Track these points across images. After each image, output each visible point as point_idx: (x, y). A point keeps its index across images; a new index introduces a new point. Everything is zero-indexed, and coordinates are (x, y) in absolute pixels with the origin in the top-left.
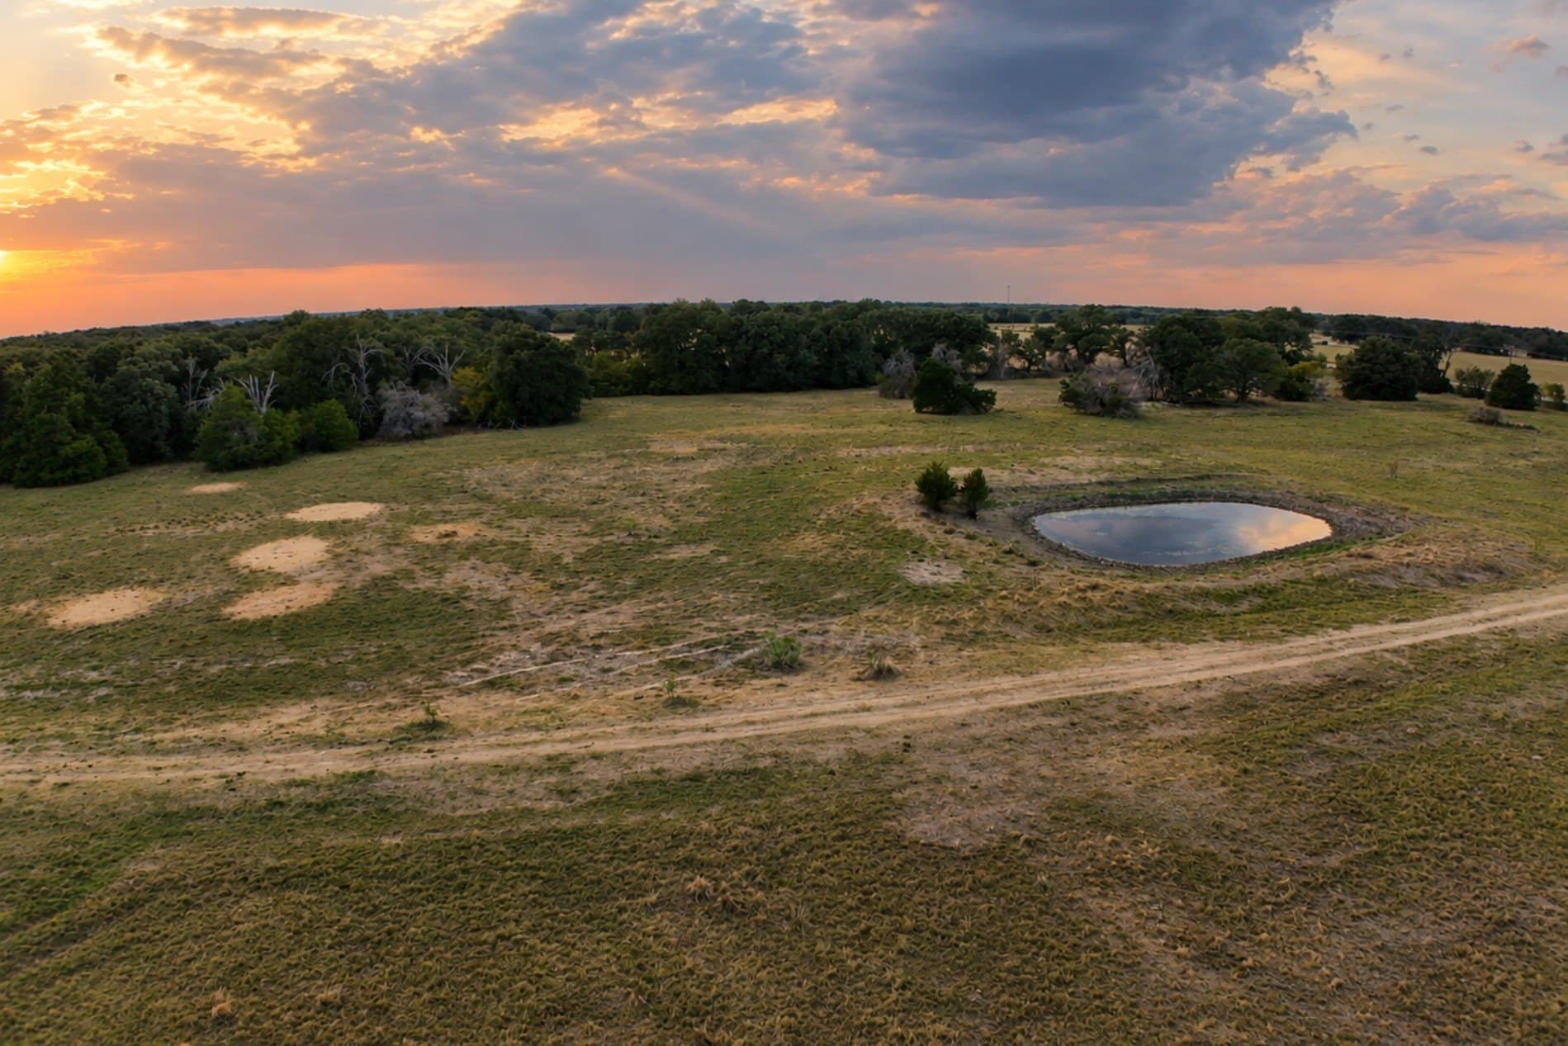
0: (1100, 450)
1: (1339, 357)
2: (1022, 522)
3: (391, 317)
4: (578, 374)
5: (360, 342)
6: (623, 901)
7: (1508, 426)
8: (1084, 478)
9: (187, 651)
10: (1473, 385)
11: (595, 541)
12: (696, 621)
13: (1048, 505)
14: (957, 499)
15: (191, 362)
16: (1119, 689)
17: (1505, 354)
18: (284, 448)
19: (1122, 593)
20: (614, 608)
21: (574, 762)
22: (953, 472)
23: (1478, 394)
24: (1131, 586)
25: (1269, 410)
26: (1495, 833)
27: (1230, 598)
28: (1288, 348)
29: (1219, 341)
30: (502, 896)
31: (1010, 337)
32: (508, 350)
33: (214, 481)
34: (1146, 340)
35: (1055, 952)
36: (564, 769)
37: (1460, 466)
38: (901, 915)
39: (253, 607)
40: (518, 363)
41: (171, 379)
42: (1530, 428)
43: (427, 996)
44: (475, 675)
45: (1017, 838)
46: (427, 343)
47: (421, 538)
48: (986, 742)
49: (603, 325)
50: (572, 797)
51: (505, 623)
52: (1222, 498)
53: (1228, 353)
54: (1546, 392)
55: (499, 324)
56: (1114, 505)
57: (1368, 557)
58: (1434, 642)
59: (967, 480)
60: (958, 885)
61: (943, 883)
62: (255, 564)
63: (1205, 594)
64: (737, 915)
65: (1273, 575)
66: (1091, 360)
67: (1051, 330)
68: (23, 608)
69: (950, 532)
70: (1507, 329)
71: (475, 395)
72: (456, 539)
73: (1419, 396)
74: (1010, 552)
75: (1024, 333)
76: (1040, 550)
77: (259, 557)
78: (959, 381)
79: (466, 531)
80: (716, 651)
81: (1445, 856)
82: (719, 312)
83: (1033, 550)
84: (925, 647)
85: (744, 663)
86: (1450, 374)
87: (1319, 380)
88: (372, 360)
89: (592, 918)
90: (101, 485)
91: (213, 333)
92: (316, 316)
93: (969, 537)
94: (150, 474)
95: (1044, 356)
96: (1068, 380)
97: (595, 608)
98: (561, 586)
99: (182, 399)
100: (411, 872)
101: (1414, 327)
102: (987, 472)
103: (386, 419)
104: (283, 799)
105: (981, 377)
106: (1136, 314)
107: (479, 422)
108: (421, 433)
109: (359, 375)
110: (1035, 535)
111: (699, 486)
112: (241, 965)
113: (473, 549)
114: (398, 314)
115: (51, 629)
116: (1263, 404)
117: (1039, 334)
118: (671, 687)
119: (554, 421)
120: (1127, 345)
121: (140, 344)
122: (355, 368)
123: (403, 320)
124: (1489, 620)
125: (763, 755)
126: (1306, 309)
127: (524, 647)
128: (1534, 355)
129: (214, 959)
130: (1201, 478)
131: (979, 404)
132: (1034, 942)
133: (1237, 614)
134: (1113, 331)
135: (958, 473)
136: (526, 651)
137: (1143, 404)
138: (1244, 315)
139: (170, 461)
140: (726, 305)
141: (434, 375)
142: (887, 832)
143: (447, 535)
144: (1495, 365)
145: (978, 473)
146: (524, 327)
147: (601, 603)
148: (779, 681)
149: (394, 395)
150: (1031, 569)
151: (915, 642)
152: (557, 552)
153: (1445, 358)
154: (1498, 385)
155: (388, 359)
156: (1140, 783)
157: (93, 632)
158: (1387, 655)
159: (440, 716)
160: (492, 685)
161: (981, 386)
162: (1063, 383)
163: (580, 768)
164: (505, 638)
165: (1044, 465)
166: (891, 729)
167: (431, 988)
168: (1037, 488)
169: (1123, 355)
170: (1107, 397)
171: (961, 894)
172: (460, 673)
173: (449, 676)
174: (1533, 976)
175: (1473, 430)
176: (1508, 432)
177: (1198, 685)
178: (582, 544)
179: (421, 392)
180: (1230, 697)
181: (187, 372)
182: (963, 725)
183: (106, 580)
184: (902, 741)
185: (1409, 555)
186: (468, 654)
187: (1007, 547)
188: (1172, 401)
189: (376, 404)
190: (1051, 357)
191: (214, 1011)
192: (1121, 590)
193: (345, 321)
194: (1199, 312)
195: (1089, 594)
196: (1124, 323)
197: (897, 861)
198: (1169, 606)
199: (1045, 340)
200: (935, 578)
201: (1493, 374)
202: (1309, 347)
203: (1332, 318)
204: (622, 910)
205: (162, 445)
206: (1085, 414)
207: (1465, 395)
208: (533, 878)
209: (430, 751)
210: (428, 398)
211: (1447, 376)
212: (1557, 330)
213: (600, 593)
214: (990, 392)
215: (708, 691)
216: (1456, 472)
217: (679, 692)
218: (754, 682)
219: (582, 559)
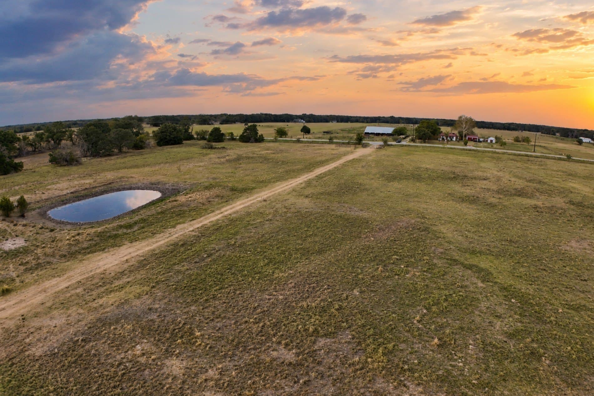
0: (68, 180)
1: (153, 132)
2: (43, 215)
7: (215, 148)
8: (65, 192)
10: (202, 136)
13: (53, 205)
14: (16, 210)
16: (98, 271)
17: (212, 124)
19: (90, 234)
22: (12, 199)
23: (203, 138)
24: (93, 230)
25: (132, 154)
26: (243, 280)
27: (129, 226)
28: (135, 131)
29: (110, 130)
31: (25, 138)
34: (80, 133)
35: (109, 377)
37: (201, 164)
38: (47, 386)
42: (224, 148)
45: (78, 340)
48: (54, 307)
52: (118, 190)
53: (112, 134)
54: (227, 135)
56: (79, 200)
57: (176, 201)
58: (205, 225)
59: (18, 201)
60: (64, 366)
61: (57, 368)
63: (121, 227)
65: (144, 214)
66: (59, 144)
67: (42, 134)
69: (15, 225)
70: (211, 116)
73: (184, 142)
74: (42, 228)
75: (31, 136)
76: (54, 224)
78: (8, 160)
81: (229, 293)
83: (50, 225)
84: (18, 277)
86: (193, 133)
87: (148, 141)
93: (24, 225)
95: (41, 144)
96: (51, 153)
101: (179, 118)
102: (26, 197)
105: (16, 157)
106: (75, 123)
110: (50, 219)
116: (128, 152)
117: (37, 136)
120: (73, 136)
124: (222, 213)
126: (139, 116)
128: (221, 123)
130: (110, 184)
131: (17, 168)
132: (100, 376)
133: (134, 232)
134: (66, 131)
135: (14, 199)
137: (83, 159)
138: (116, 120)
142: (28, 356)
144: (209, 128)
145: (22, 198)
150: (52, 233)
151: (14, 275)
153: (191, 128)
154: (211, 135)
156: (117, 304)
158: (190, 233)
161: (17, 161)
162: (50, 155)
165: (49, 189)
166: (15, 314)
168: (47, 199)
169: (72, 140)
170: (68, 158)
171: (66, 370)
174: (272, 320)
175: (205, 151)
176: (216, 150)
177: (127, 261)
180: (140, 262)
182: (42, 304)
184: (21, 318)
185: (190, 197)
187: (40, 226)
188: (93, 156)
190: (44, 144)
192: (89, 233)
194: (99, 120)
195: (77, 237)
196: (70, 128)
197: (37, 366)
198: (108, 234)
199: (40, 137)
200: (15, 246)
201: (208, 131)
202: (142, 129)
203: (149, 118)
206: (61, 166)
207: (200, 140)
211: (192, 134)
212: (229, 114)
214: (21, 162)
216: (200, 166)
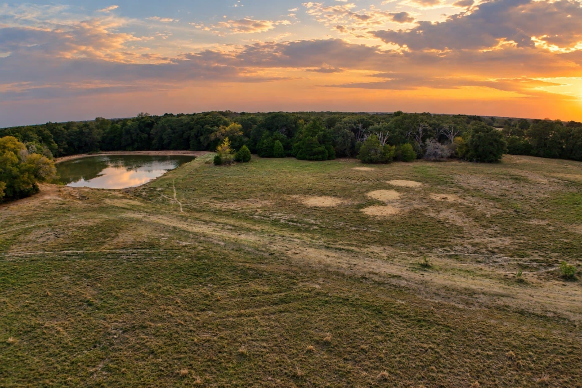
3: (432, 116)
4: (503, 144)
5: (421, 124)
6: (479, 351)
9: (345, 220)
11: (501, 211)
12: (536, 251)
15: (360, 126)
18: (389, 159)
20: (503, 238)
21: (475, 293)
30: (436, 334)
32: (476, 131)
33: (363, 166)
36: (471, 295)
39: (369, 211)
40: (479, 137)
41: (353, 130)
43: (398, 359)
44: (445, 252)
46: (446, 126)
47: (433, 197)
49: (515, 126)
50: (470, 306)
51: (461, 235)
55: (473, 122)
62: (373, 197)
64: (521, 370)
68: (294, 196)
71: (461, 148)
72: (447, 200)
77: (375, 194)
79: (451, 198)
80: (541, 265)
82: (562, 125)
85: (552, 273)
88: (425, 130)
89: (466, 352)
90: (326, 162)
91: (368, 116)
92: (405, 114)
94: (342, 161)
97: (495, 237)
98: (484, 226)
99: (356, 137)
100: (405, 315)
103: (427, 153)
104: (367, 277)
107: (461, 158)
108: (438, 159)
109: (419, 136)
111: (546, 196)
112: (339, 327)
113: (453, 205)
114: (435, 115)
115: (302, 205)
118: (520, 275)
119: (491, 162)
121: (344, 117)
122: (418, 133)
123: (437, 117)
125: (550, 311)
127: (465, 245)
129: (330, 322)
136: (466, 247)
139: (349, 158)
140: (565, 123)
141: (447, 139)
143: (443, 199)
146: (483, 124)
147: (498, 236)
148: (564, 283)
149: (431, 145)
152: (485, 212)
155: (430, 131)
157: (316, 208)
159: (429, 263)
160: (450, 257)
163: (477, 296)
164: (459, 241)
167: (400, 357)
172: (440, 250)
173: (435, 250)
178: (494, 211)
179: (442, 144)
181: (359, 129)
183: (322, 193)
186: (445, 243)
189: (424, 147)
191: (325, 339)
193: (416, 115)
204: (478, 354)
205: (347, 152)
208: (449, 331)
209: (422, 275)
210: (444, 147)
213: (499, 232)
215: (534, 280)
217: (522, 277)
218: (554, 281)
219: (493, 216)
